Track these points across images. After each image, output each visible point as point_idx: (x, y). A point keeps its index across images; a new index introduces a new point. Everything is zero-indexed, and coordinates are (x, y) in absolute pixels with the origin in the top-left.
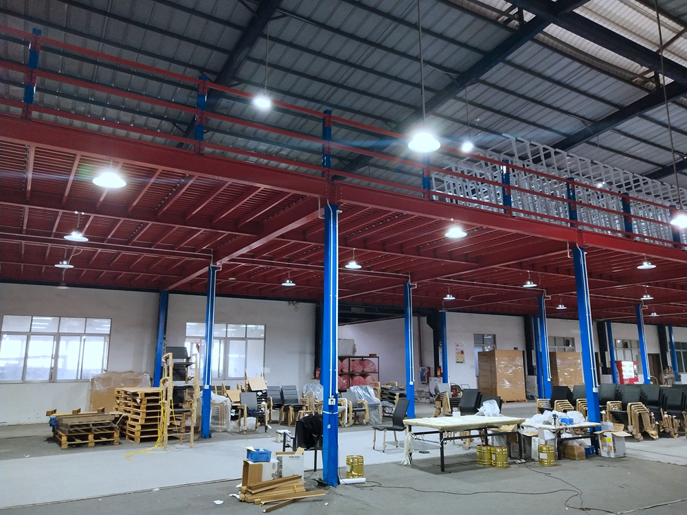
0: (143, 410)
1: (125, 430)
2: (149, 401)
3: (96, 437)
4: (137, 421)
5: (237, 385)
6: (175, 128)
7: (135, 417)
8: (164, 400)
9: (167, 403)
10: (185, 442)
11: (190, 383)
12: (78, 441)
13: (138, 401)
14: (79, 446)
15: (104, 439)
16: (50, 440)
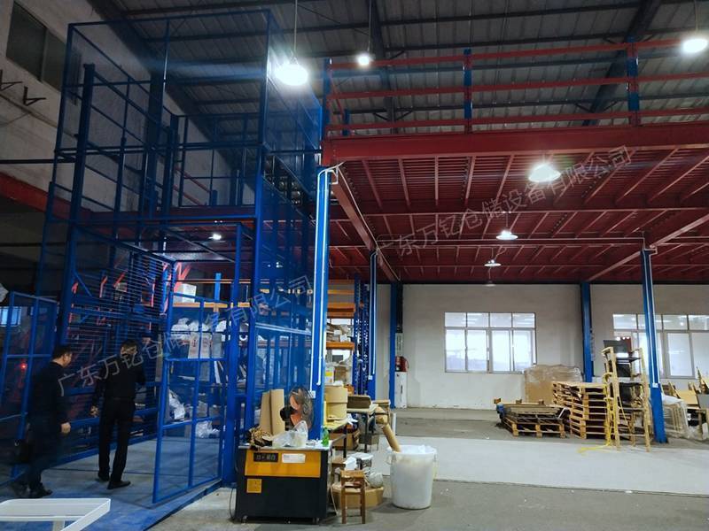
0: (585, 405)
1: (569, 425)
2: (591, 397)
3: (543, 428)
4: (581, 416)
5: (689, 386)
6: (578, 108)
7: (577, 411)
8: (608, 397)
9: (615, 400)
10: (638, 444)
11: (636, 380)
12: (527, 430)
13: (580, 396)
14: (527, 434)
15: (551, 431)
16: (499, 425)
